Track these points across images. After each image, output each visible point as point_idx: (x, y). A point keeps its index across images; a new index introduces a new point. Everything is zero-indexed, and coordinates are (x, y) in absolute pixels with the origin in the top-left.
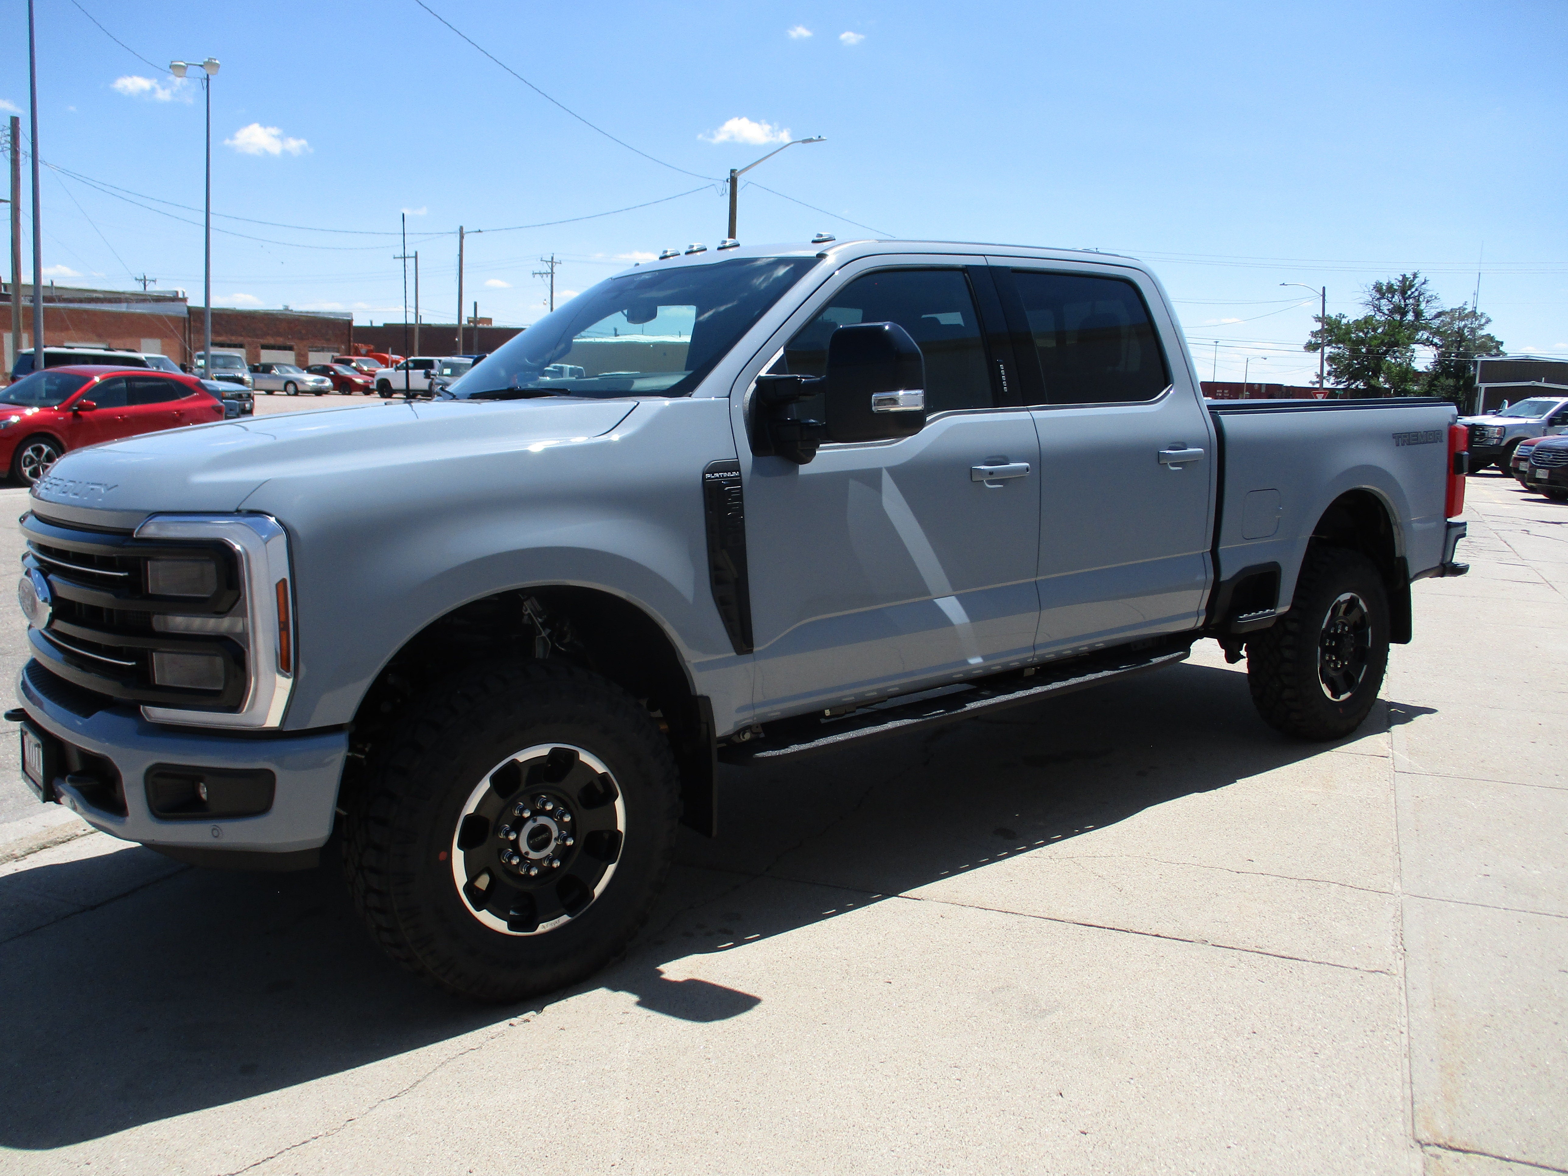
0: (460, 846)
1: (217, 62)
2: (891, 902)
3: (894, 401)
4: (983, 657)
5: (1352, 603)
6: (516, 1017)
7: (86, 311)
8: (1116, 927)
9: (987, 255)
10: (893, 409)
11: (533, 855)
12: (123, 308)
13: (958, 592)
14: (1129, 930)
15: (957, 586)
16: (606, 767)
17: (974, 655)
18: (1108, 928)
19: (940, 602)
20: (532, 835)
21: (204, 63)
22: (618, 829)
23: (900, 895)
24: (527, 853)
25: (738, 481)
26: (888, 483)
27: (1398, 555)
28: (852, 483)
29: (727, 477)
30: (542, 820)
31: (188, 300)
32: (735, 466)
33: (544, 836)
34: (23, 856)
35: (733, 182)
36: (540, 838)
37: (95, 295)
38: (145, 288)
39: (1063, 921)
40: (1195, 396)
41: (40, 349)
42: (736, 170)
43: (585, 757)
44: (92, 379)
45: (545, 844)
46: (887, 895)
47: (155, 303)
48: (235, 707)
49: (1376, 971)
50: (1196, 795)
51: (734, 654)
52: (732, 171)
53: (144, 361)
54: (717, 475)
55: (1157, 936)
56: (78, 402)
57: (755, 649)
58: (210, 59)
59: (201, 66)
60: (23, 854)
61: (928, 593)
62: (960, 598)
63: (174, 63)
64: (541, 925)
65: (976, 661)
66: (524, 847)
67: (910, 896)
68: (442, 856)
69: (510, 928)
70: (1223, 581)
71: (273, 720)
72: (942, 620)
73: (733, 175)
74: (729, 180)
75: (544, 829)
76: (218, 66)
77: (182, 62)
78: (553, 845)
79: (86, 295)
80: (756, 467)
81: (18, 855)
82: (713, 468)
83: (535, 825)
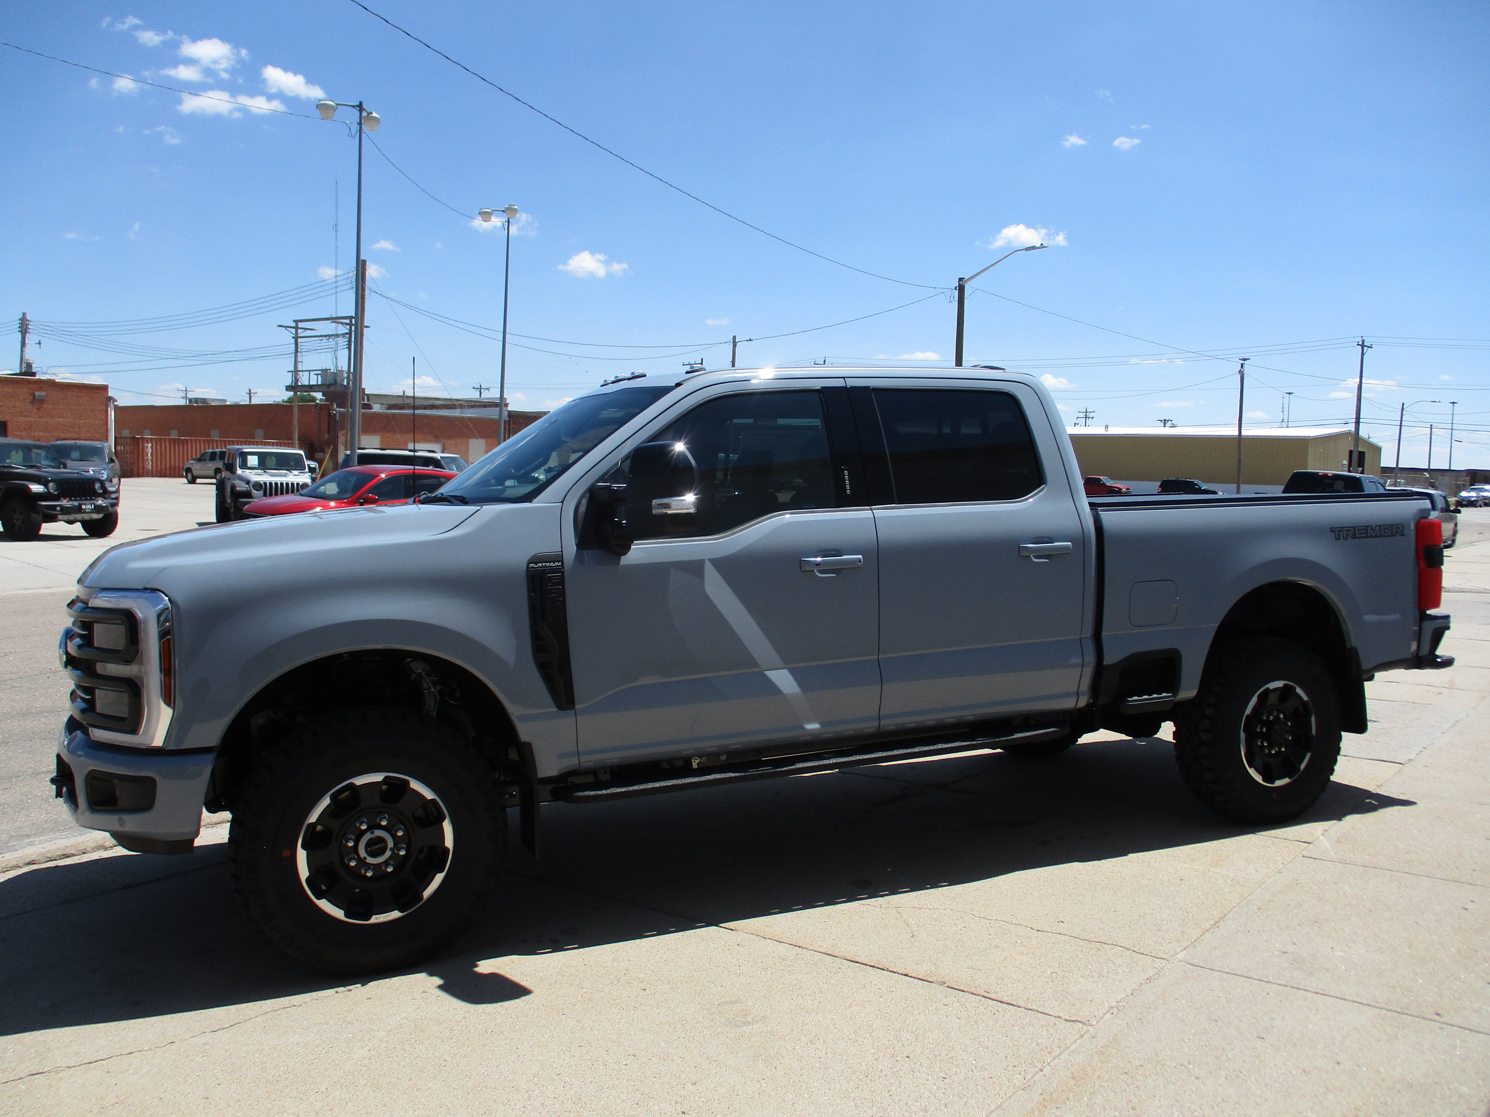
0: (303, 847)
1: (516, 207)
2: (712, 931)
3: (667, 506)
4: (820, 724)
5: (1286, 693)
6: (344, 987)
7: (426, 416)
8: (876, 965)
9: (847, 377)
10: (670, 512)
11: (370, 860)
12: (456, 413)
13: (789, 666)
14: (886, 969)
15: (788, 661)
16: (432, 792)
17: (811, 721)
18: (869, 966)
19: (770, 674)
20: (368, 845)
21: (506, 208)
22: (446, 845)
23: (721, 925)
24: (365, 858)
25: (561, 570)
26: (710, 571)
27: (1348, 646)
28: (673, 571)
29: (550, 566)
30: (378, 833)
31: (509, 405)
32: (560, 558)
33: (380, 845)
34: (111, 847)
35: (961, 289)
36: (376, 847)
37: (438, 402)
38: (480, 396)
39: (836, 957)
40: (1072, 496)
41: (355, 451)
42: (964, 278)
43: (415, 785)
44: (379, 476)
45: (382, 852)
46: (709, 924)
47: (482, 409)
48: (134, 730)
49: (1076, 1021)
50: (1076, 864)
51: (555, 709)
52: (960, 279)
53: (439, 460)
54: (540, 565)
55: (906, 975)
56: (365, 496)
57: (577, 706)
58: (510, 205)
59: (503, 211)
60: (111, 845)
61: (756, 665)
62: (792, 671)
63: (482, 210)
64: (374, 917)
65: (813, 726)
66: (362, 853)
67: (727, 927)
68: (286, 853)
69: (346, 916)
70: (1107, 665)
71: (158, 741)
72: (773, 689)
73: (961, 283)
74: (957, 288)
75: (380, 840)
76: (516, 210)
77: (488, 209)
78: (388, 853)
79: (431, 402)
80: (578, 556)
81: (107, 846)
82: (535, 560)
83: (372, 836)
